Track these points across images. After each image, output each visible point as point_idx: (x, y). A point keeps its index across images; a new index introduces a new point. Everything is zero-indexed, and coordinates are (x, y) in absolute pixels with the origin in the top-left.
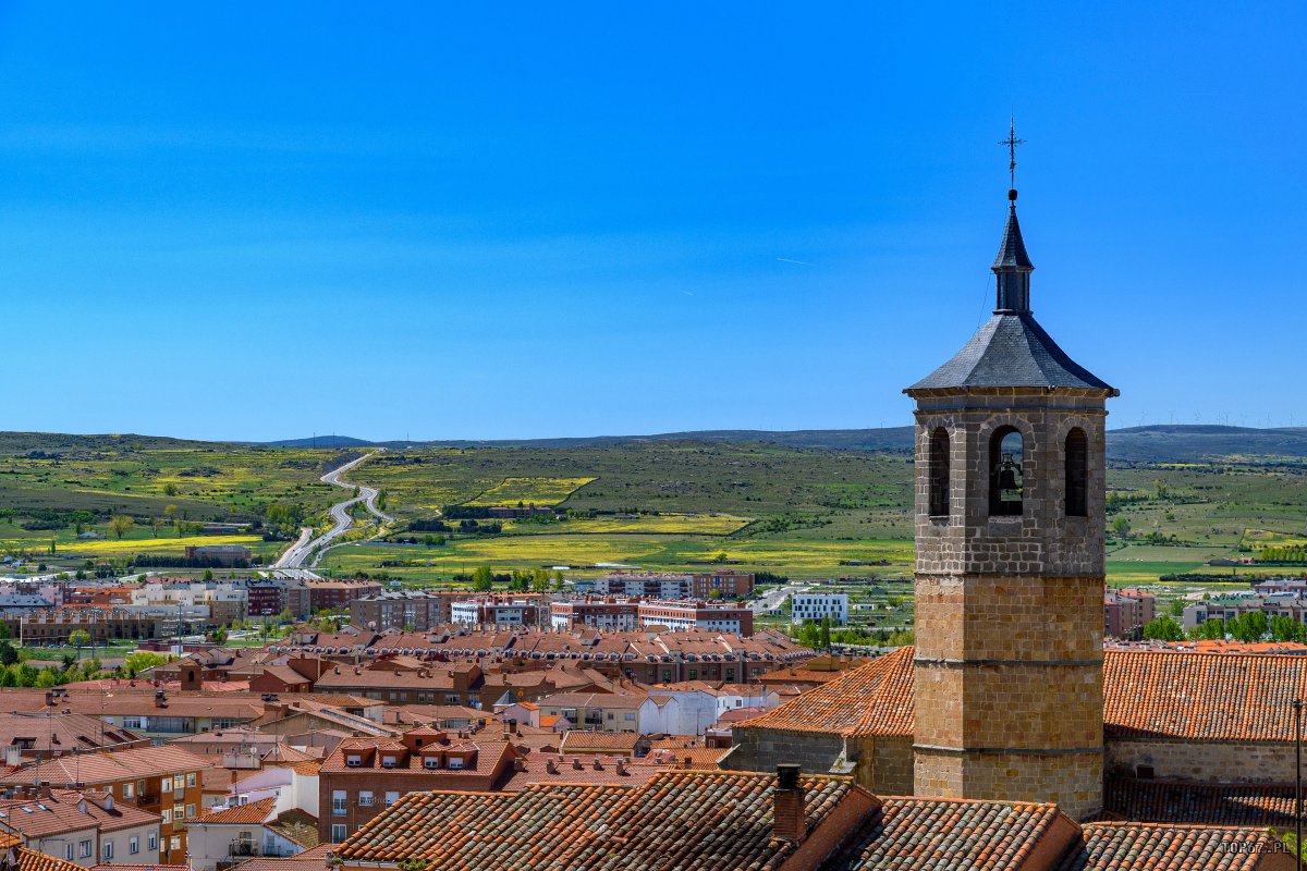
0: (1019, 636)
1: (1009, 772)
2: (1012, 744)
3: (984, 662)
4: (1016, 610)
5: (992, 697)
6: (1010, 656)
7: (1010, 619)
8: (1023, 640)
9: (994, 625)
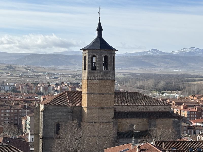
0: (107, 89)
1: (105, 111)
2: (106, 107)
3: (102, 94)
4: (107, 85)
5: (103, 99)
6: (106, 93)
7: (106, 87)
8: (108, 90)
9: (103, 88)
